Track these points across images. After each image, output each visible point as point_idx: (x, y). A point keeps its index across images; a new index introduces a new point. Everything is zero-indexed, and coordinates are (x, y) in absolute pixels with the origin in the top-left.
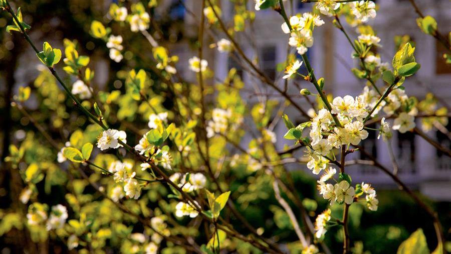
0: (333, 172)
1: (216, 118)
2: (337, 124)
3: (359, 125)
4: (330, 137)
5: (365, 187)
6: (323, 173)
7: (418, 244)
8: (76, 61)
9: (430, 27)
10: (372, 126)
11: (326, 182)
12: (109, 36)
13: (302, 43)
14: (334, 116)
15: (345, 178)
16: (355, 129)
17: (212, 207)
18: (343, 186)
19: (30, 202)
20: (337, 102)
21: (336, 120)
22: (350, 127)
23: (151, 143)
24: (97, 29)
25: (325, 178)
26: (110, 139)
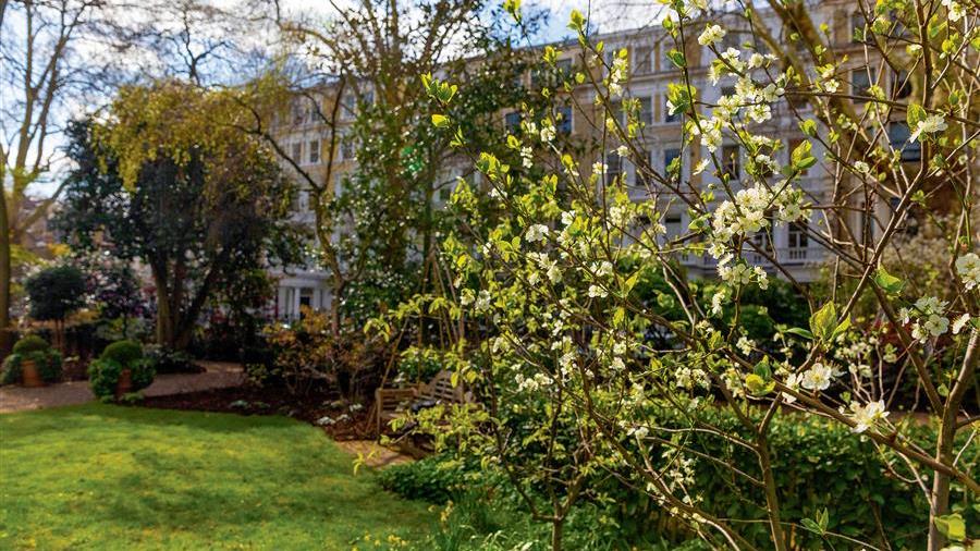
0: (730, 256)
1: (613, 215)
2: (740, 214)
3: (759, 214)
4: (733, 225)
5: (757, 270)
6: (722, 257)
7: (829, 314)
8: (499, 168)
9: (811, 129)
10: (770, 213)
11: (724, 266)
12: (522, 146)
13: (712, 143)
14: (737, 206)
15: (742, 261)
16: (755, 219)
17: (622, 288)
18: (740, 268)
19: (461, 287)
20: (741, 195)
21: (739, 210)
22: (750, 216)
23: (571, 235)
24: (512, 142)
25: (723, 262)
26: (536, 232)
